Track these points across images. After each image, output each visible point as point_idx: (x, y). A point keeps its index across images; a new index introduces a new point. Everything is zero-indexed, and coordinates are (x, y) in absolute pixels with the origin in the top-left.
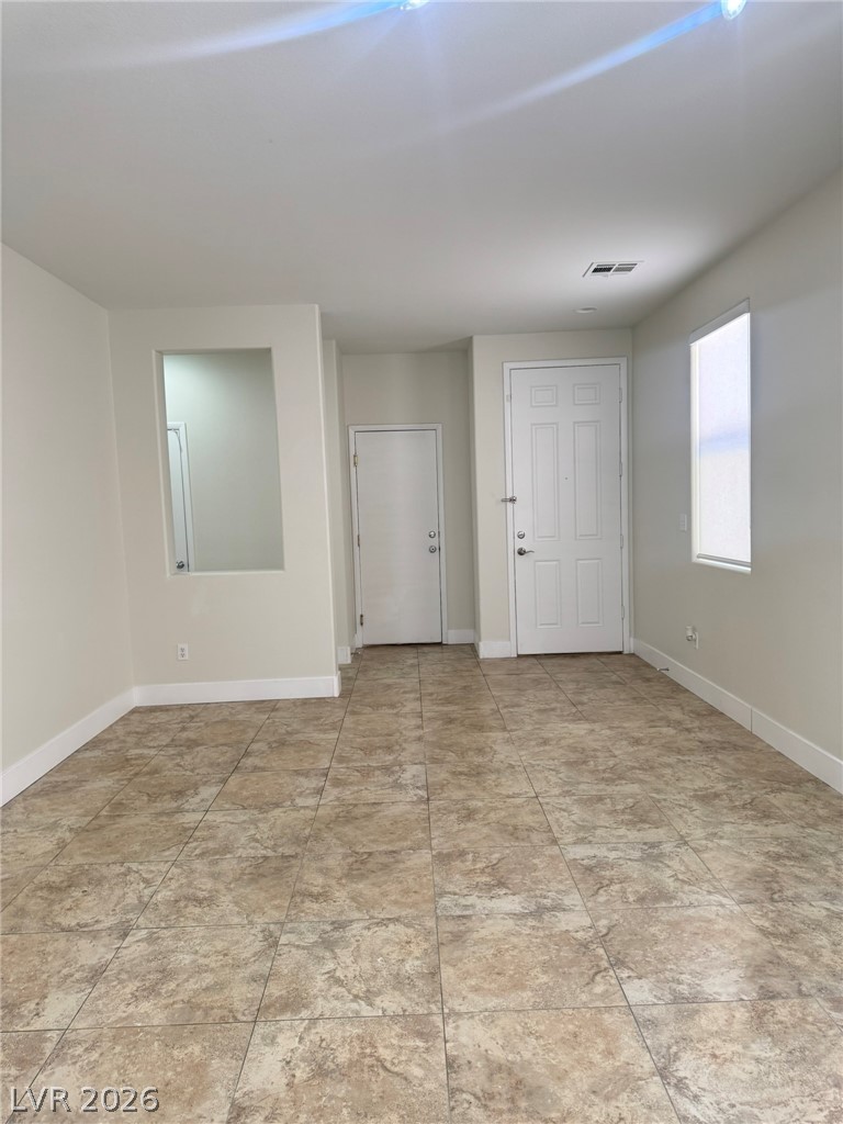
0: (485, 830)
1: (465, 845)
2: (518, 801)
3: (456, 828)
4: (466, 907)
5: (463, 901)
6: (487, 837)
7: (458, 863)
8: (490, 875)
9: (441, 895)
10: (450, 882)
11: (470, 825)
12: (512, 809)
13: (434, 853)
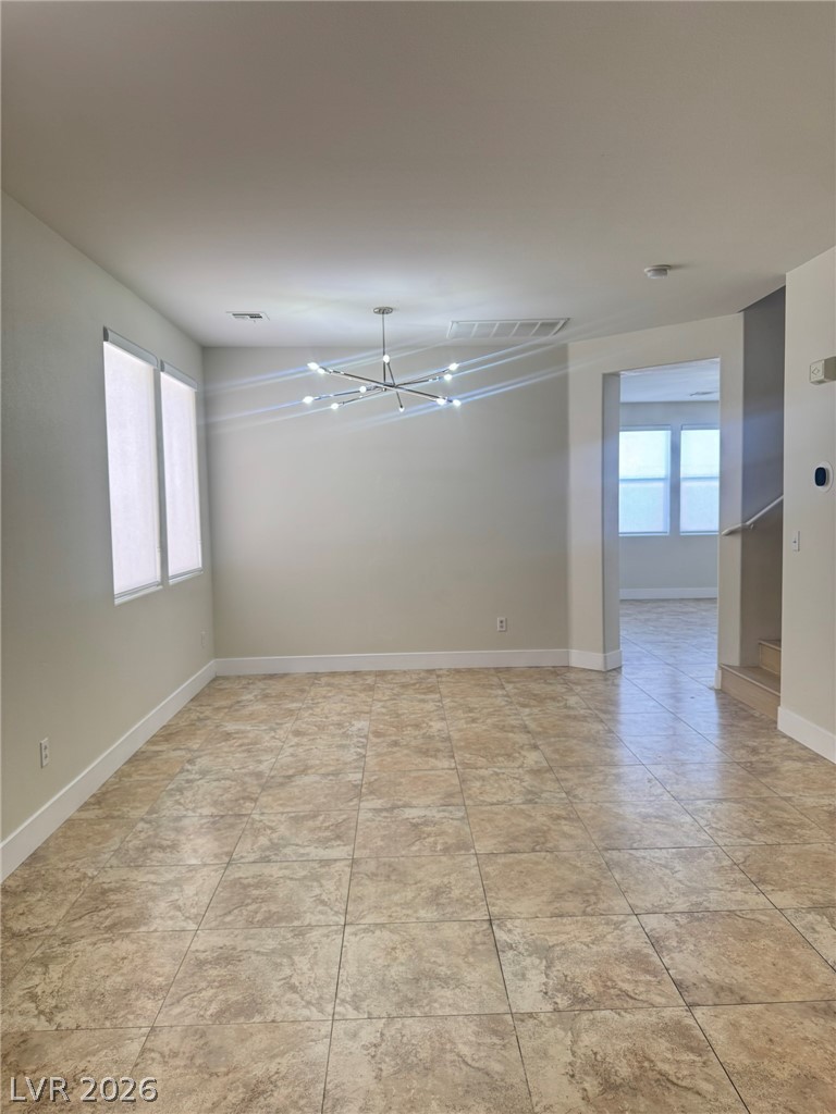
0: (421, 875)
1: (444, 859)
2: (370, 919)
3: (453, 878)
4: (444, 811)
5: (446, 814)
6: (420, 867)
7: (450, 841)
8: (424, 832)
9: (463, 818)
10: (456, 827)
11: (436, 881)
12: (384, 904)
13: (473, 851)
